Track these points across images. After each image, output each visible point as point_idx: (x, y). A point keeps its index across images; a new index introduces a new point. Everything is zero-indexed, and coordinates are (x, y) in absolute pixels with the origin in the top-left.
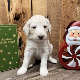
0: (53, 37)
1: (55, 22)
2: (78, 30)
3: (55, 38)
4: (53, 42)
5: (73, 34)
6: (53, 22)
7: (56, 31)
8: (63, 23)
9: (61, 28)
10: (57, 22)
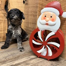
0: (30, 23)
1: (33, 5)
2: (51, 12)
3: (33, 23)
4: (30, 28)
5: (45, 16)
6: (30, 6)
7: (34, 15)
8: (41, 7)
9: (38, 12)
10: (34, 5)
